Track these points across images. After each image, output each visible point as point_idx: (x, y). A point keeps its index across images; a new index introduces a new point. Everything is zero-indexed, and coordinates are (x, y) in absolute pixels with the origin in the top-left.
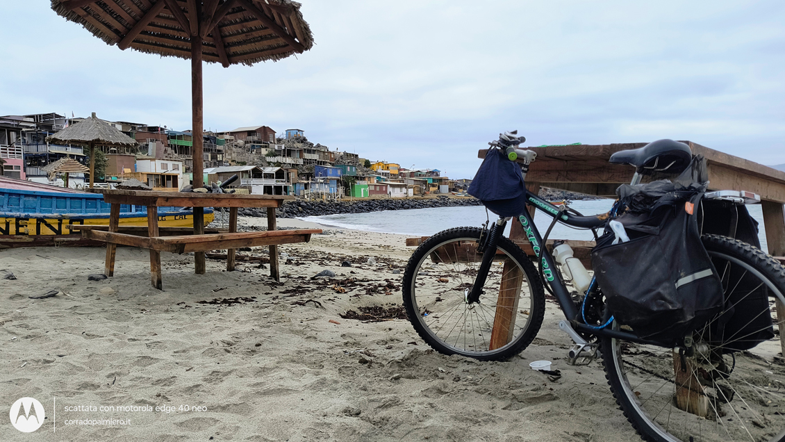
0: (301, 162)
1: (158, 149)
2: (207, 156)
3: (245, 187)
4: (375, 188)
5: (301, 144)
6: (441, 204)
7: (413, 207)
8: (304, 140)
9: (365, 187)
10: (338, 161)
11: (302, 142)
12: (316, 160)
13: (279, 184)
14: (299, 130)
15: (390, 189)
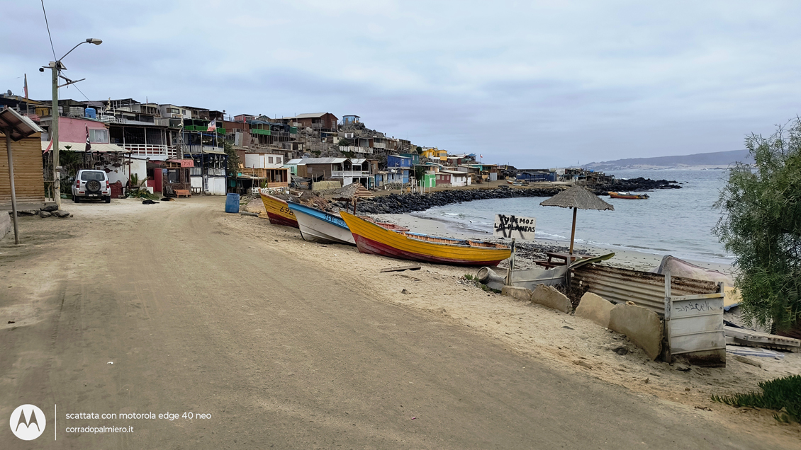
0: (371, 151)
1: (245, 140)
2: (290, 146)
3: (336, 179)
4: (441, 178)
5: (361, 131)
6: (505, 194)
7: (483, 198)
8: (362, 127)
9: (432, 176)
10: (400, 149)
11: (361, 129)
12: (383, 149)
13: (366, 176)
14: (356, 116)
15: (453, 178)
